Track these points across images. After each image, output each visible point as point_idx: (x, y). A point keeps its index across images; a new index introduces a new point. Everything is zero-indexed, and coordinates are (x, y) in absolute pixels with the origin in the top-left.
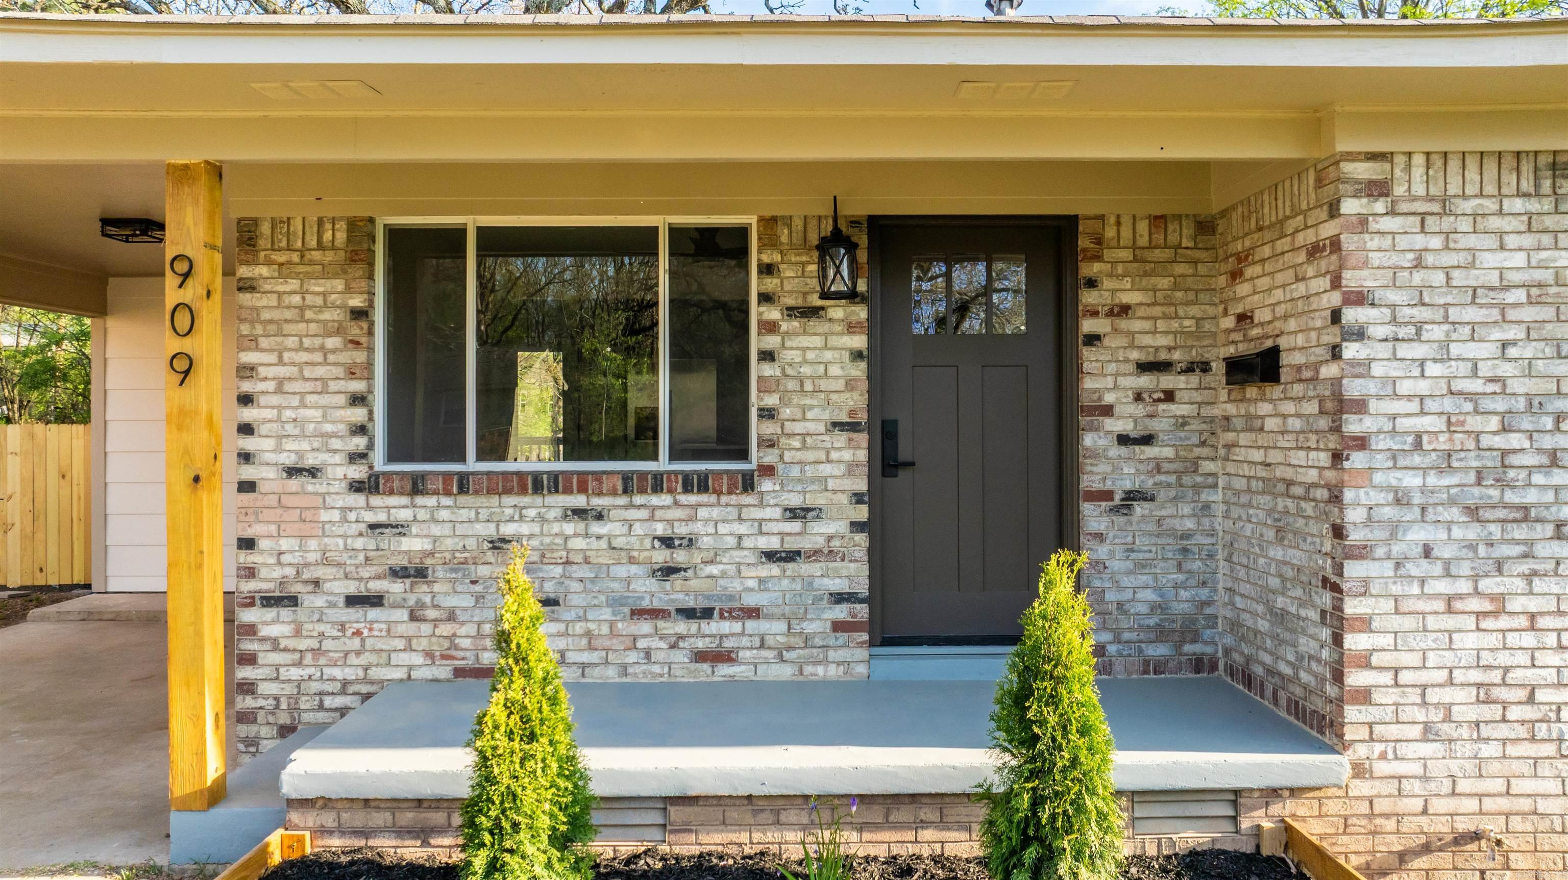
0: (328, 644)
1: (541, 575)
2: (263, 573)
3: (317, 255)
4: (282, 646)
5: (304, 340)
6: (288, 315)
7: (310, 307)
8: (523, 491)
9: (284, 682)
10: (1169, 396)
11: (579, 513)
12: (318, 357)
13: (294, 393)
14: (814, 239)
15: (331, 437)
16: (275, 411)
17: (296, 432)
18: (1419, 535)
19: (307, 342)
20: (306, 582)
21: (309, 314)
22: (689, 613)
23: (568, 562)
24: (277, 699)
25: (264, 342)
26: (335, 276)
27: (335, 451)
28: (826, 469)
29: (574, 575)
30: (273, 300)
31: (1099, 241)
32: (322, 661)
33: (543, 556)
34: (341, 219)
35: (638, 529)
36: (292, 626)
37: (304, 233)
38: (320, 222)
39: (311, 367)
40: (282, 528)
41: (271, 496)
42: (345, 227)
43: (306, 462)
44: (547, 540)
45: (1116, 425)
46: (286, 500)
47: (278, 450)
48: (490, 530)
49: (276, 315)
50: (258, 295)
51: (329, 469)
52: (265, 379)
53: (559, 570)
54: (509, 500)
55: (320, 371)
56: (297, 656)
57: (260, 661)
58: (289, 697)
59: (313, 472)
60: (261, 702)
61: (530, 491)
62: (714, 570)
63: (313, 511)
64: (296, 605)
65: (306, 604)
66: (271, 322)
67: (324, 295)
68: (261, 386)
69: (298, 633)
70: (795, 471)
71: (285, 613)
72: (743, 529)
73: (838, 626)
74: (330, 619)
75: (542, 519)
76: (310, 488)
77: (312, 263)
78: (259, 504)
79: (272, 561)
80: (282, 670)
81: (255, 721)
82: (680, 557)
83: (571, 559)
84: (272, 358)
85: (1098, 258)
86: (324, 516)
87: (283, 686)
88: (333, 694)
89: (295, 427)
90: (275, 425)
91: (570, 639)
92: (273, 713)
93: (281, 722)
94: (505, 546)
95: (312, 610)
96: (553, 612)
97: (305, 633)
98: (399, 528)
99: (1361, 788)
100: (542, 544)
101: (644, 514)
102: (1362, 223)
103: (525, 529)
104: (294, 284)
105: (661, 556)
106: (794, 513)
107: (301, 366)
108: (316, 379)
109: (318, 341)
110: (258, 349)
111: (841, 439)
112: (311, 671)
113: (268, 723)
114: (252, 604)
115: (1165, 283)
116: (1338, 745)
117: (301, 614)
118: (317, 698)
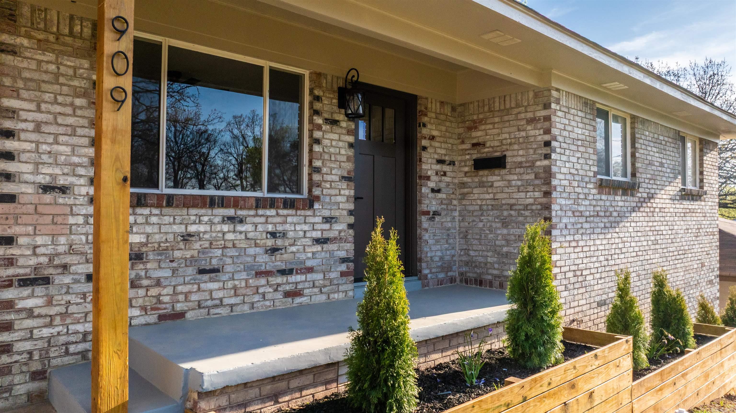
0: (72, 309)
1: (210, 255)
2: (21, 261)
3: (69, 40)
4: (36, 314)
5: (58, 97)
6: (45, 77)
7: (63, 75)
8: (204, 206)
9: (36, 340)
10: (445, 174)
11: (231, 219)
12: (69, 110)
13: (49, 134)
14: (335, 88)
15: (77, 166)
16: (34, 145)
17: (51, 161)
19: (60, 99)
20: (56, 267)
21: (62, 80)
22: (283, 272)
23: (225, 247)
24: (30, 353)
25: (24, 94)
26: (83, 57)
27: (81, 176)
28: (339, 199)
29: (228, 254)
30: (33, 66)
31: (426, 108)
32: (68, 321)
33: (211, 244)
34: (88, 20)
35: (260, 228)
36: (45, 298)
37: (58, 23)
38: (72, 18)
39: (63, 117)
40: (38, 228)
41: (29, 206)
42: (90, 25)
43: (58, 182)
44: (214, 235)
45: (431, 184)
46: (40, 209)
47: (36, 172)
48: (181, 229)
49: (36, 76)
50: (20, 59)
51: (76, 188)
52: (26, 121)
53: (220, 251)
54: (193, 211)
55: (71, 120)
56: (48, 320)
57: (16, 327)
58: (40, 350)
59: (63, 190)
60: (16, 358)
61: (208, 206)
62: (294, 249)
63: (63, 216)
64: (49, 283)
65: (57, 282)
66: (31, 80)
67: (75, 69)
68: (22, 125)
69: (50, 303)
70: (327, 199)
71: (39, 290)
72: (306, 227)
73: (343, 274)
74: (75, 291)
75: (211, 223)
76: (61, 201)
77: (64, 44)
78: (17, 211)
79: (29, 252)
80: (35, 331)
81: (10, 372)
82: (279, 242)
83: (227, 246)
84: (32, 106)
85: (426, 115)
86: (71, 220)
87: (35, 343)
88: (76, 342)
89: (50, 157)
90: (33, 155)
91: (225, 291)
92: (26, 364)
93: (33, 369)
94: (190, 239)
95: (61, 286)
96: (216, 276)
97: (54, 303)
100: (211, 237)
101: (263, 220)
103: (202, 228)
104: (50, 56)
105: (270, 243)
106: (327, 220)
107: (56, 115)
108: (67, 126)
109: (69, 100)
110: (18, 97)
111: (344, 185)
112: (60, 328)
113: (22, 372)
114: (10, 285)
115: (444, 128)
117: (53, 290)
118: (64, 348)
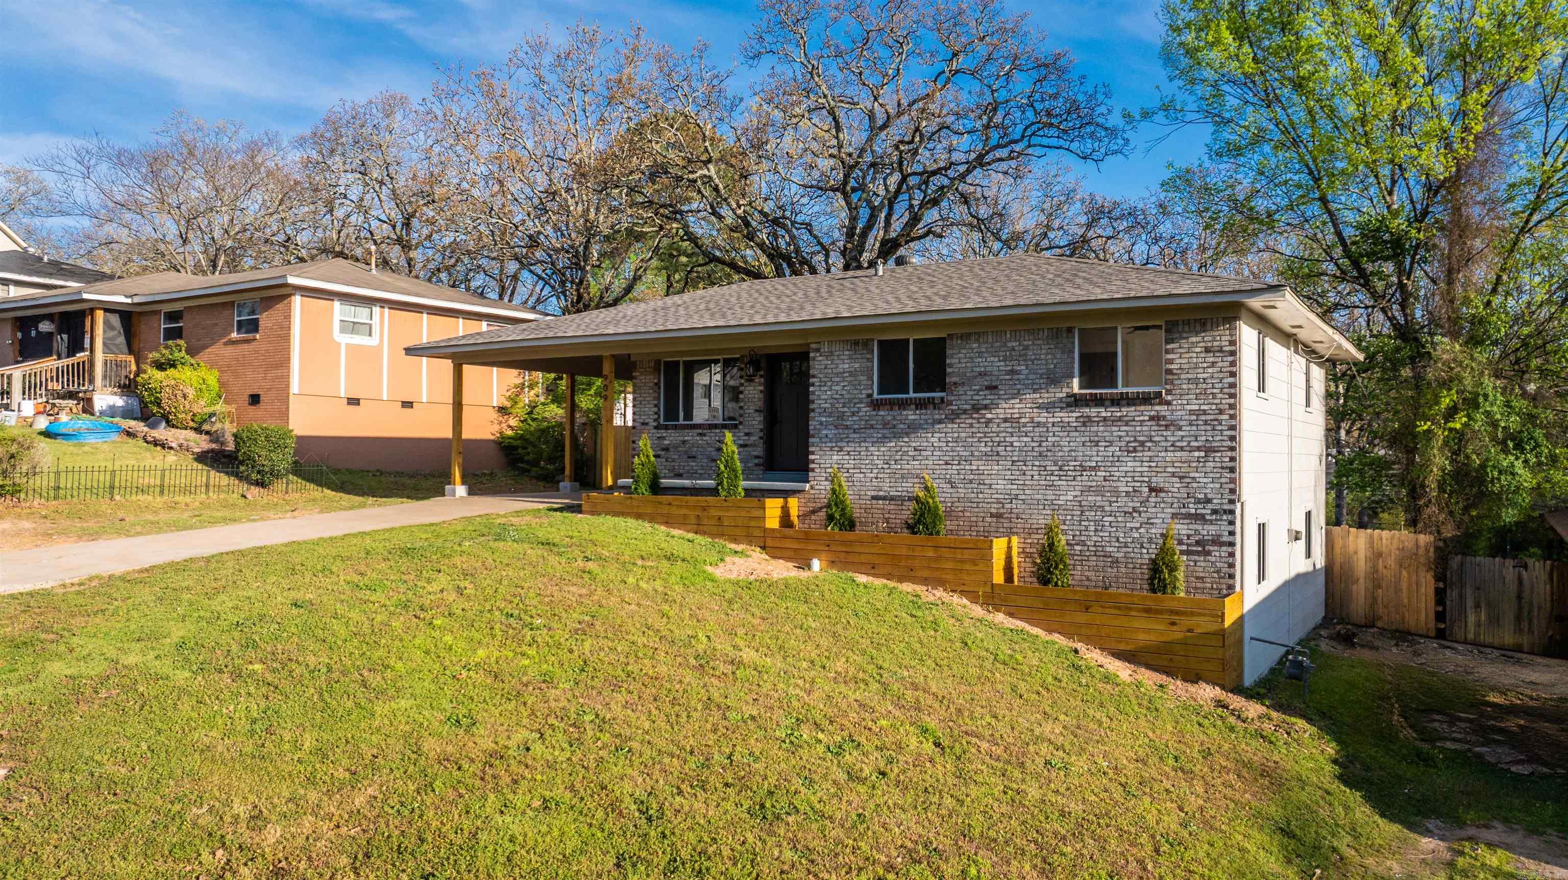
1: (692, 450)
3: (650, 369)
6: (642, 385)
7: (649, 382)
8: (689, 429)
11: (700, 434)
12: (650, 395)
13: (643, 404)
15: (652, 415)
16: (640, 409)
17: (643, 414)
18: (825, 432)
19: (646, 391)
25: (638, 391)
26: (654, 374)
27: (653, 419)
28: (754, 423)
30: (639, 381)
35: (713, 438)
37: (646, 364)
38: (651, 361)
39: (646, 398)
41: (639, 430)
42: (656, 362)
43: (645, 421)
44: (694, 441)
47: (640, 418)
48: (682, 438)
51: (650, 423)
52: (638, 401)
55: (650, 398)
59: (647, 424)
66: (639, 386)
67: (651, 379)
73: (757, 465)
76: (646, 428)
77: (647, 372)
84: (639, 395)
86: (649, 435)
90: (640, 412)
91: (698, 467)
96: (695, 460)
98: (663, 438)
99: (812, 492)
101: (714, 434)
103: (689, 438)
104: (644, 377)
106: (747, 434)
108: (648, 401)
109: (650, 391)
111: (758, 414)
116: (808, 482)
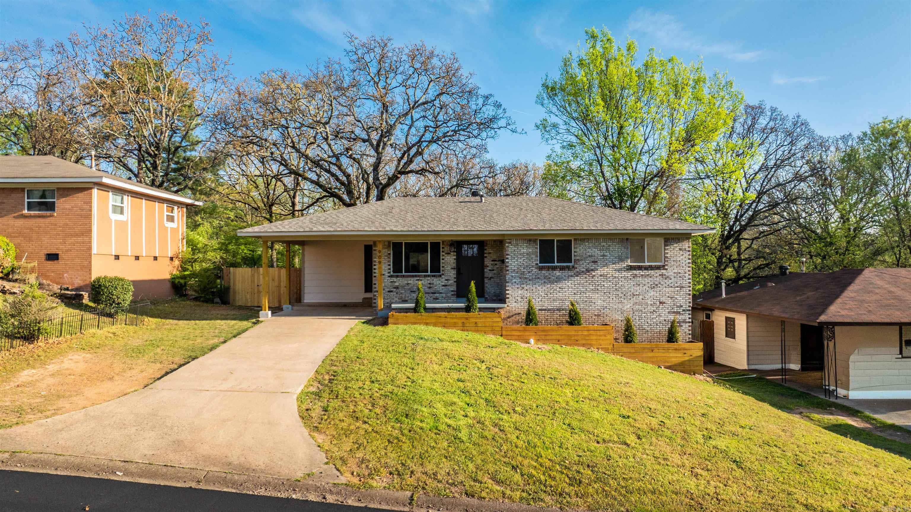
10: (495, 264)
11: (418, 280)
14: (449, 244)
18: (514, 280)
22: (433, 293)
23: (417, 286)
27: (386, 272)
28: (451, 274)
33: (413, 286)
34: (387, 242)
38: (384, 242)
45: (489, 268)
48: (407, 282)
61: (414, 277)
62: (436, 287)
70: (447, 274)
72: (440, 282)
73: (452, 295)
75: (414, 281)
82: (432, 286)
94: (409, 284)
98: (395, 282)
99: (510, 308)
101: (427, 280)
102: (508, 247)
105: (429, 286)
106: (446, 280)
111: (453, 270)
115: (495, 250)
116: (505, 303)
